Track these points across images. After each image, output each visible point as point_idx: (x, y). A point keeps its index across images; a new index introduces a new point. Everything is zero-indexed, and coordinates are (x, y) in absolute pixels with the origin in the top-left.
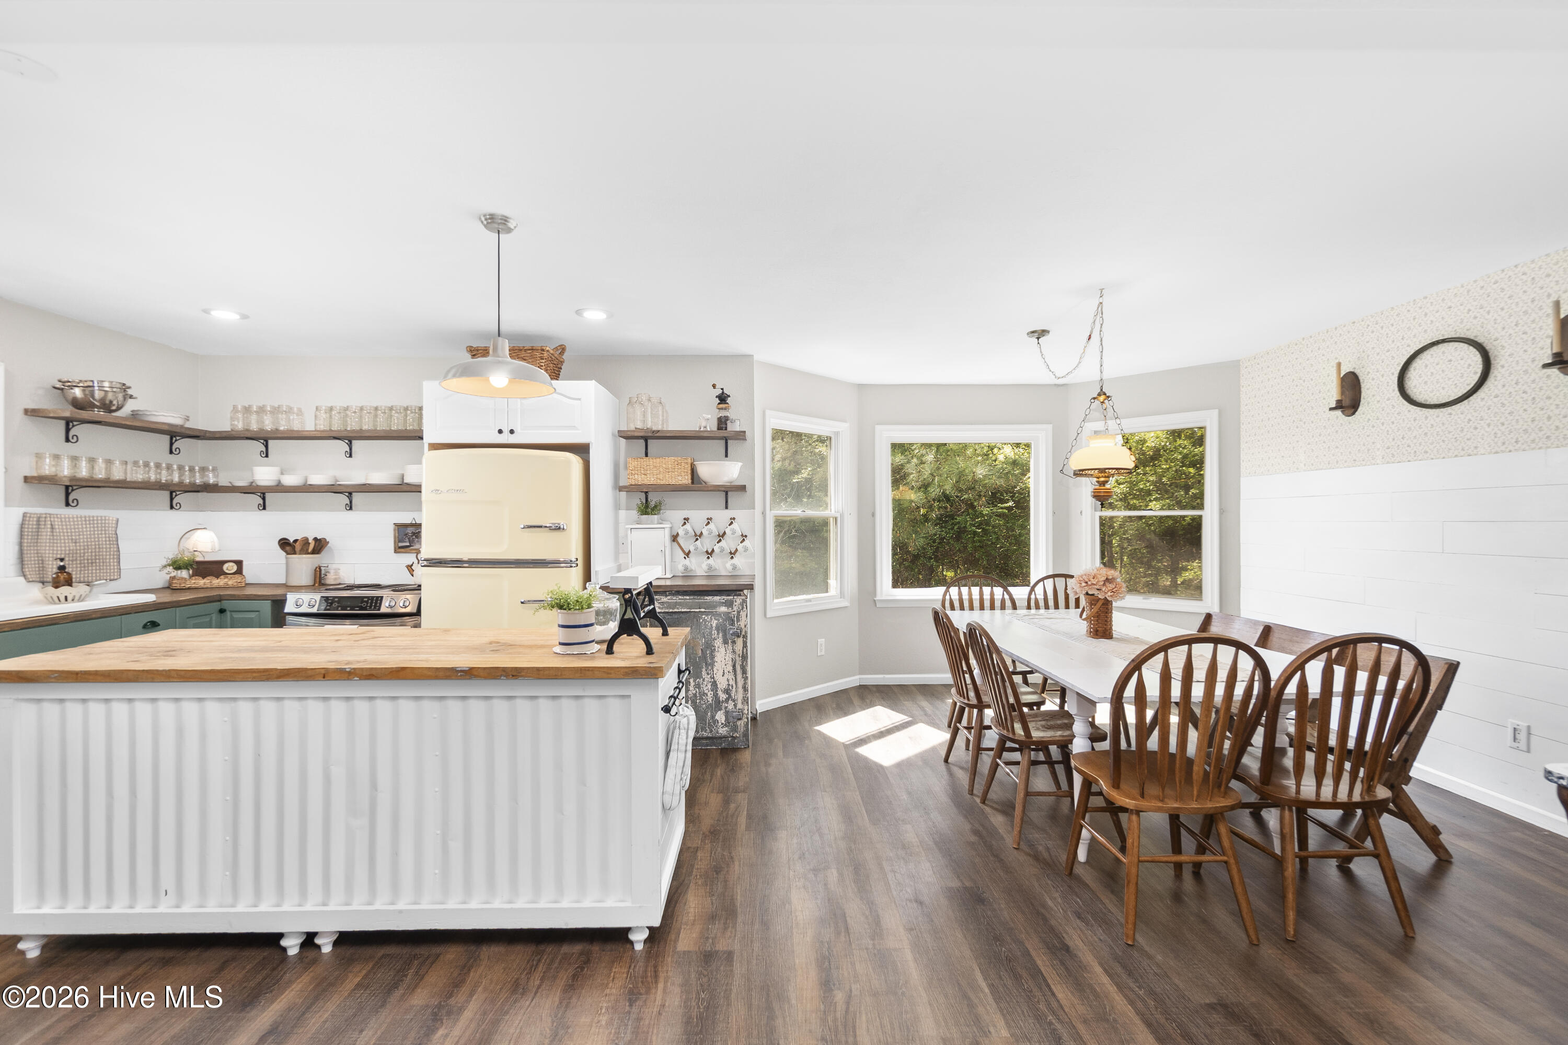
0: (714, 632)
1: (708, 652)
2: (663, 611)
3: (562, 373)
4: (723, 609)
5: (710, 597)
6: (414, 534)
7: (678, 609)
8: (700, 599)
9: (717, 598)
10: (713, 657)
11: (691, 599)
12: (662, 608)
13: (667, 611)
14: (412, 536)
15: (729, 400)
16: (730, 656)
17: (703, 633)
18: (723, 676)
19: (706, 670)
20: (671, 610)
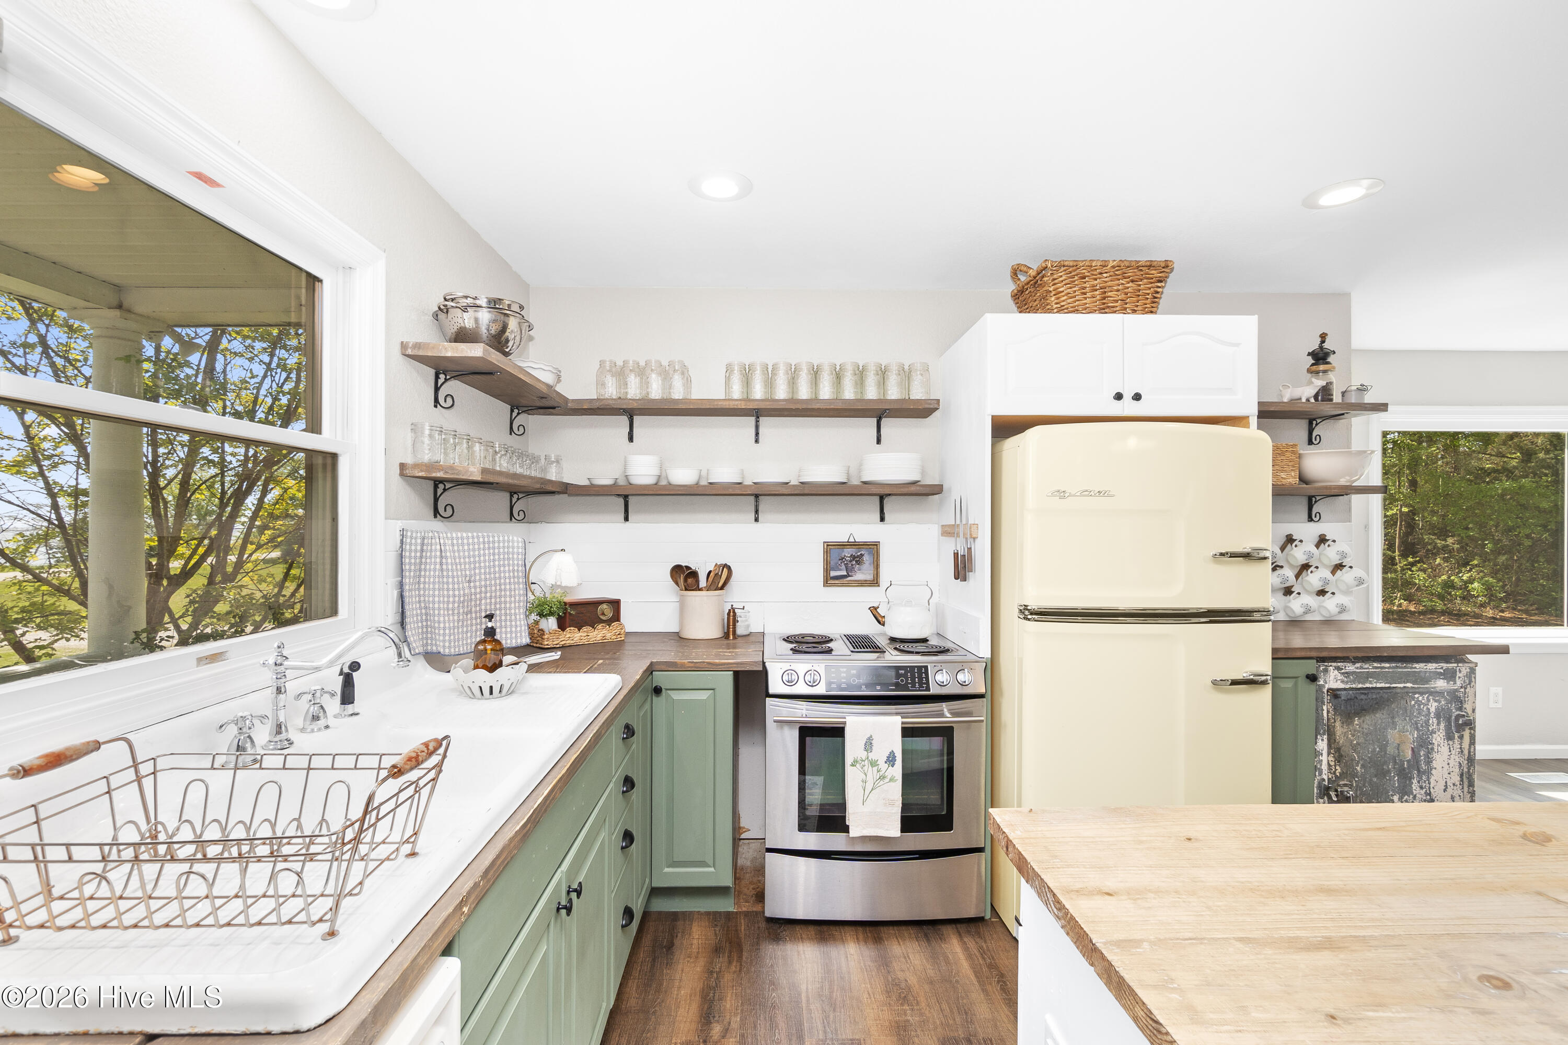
0: (1433, 721)
1: (1422, 753)
2: (1348, 686)
3: (1163, 302)
4: (1441, 684)
5: (1422, 665)
6: (853, 557)
7: (1371, 683)
8: (1405, 667)
9: (1432, 666)
10: (1429, 761)
11: (1393, 667)
12: (1347, 683)
13: (1354, 686)
14: (851, 561)
15: (1331, 359)
16: (1456, 759)
17: (1416, 724)
18: (1445, 790)
19: (1419, 782)
20: (1360, 686)
